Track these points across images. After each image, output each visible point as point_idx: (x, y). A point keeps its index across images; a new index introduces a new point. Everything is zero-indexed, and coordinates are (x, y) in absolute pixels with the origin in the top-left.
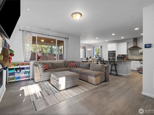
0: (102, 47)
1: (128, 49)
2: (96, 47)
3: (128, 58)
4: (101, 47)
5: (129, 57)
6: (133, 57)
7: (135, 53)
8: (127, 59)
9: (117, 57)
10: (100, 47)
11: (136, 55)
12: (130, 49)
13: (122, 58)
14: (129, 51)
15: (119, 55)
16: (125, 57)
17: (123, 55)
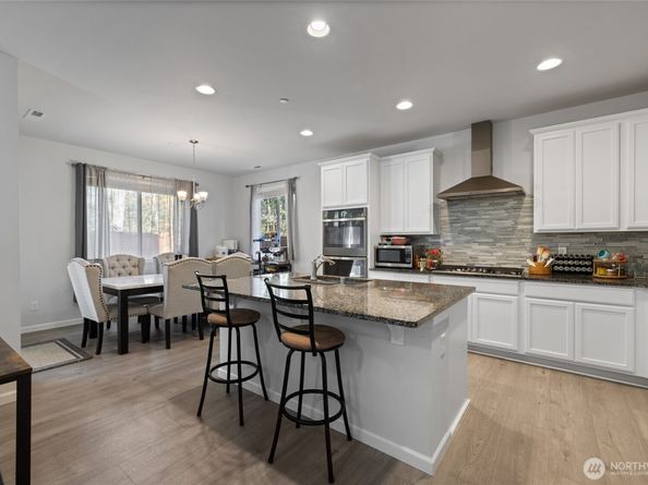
0: (298, 184)
1: (439, 196)
2: (265, 189)
3: (437, 255)
4: (292, 184)
5: (443, 249)
6: (470, 253)
7: (483, 223)
8: (432, 265)
9: (377, 251)
10: (284, 186)
11: (489, 235)
12: (449, 200)
13: (403, 256)
14: (445, 212)
15: (388, 237)
16: (421, 252)
17: (410, 239)
